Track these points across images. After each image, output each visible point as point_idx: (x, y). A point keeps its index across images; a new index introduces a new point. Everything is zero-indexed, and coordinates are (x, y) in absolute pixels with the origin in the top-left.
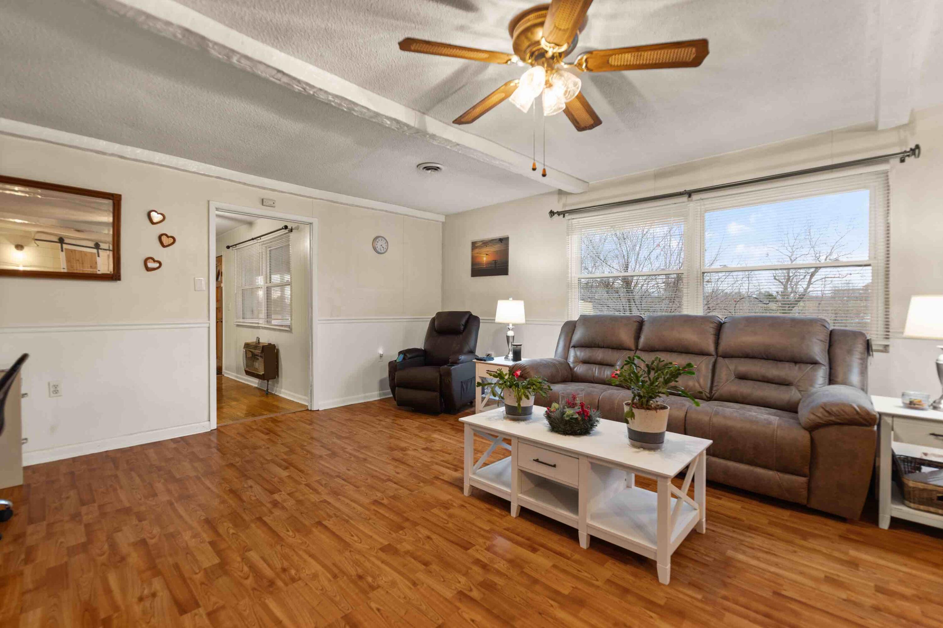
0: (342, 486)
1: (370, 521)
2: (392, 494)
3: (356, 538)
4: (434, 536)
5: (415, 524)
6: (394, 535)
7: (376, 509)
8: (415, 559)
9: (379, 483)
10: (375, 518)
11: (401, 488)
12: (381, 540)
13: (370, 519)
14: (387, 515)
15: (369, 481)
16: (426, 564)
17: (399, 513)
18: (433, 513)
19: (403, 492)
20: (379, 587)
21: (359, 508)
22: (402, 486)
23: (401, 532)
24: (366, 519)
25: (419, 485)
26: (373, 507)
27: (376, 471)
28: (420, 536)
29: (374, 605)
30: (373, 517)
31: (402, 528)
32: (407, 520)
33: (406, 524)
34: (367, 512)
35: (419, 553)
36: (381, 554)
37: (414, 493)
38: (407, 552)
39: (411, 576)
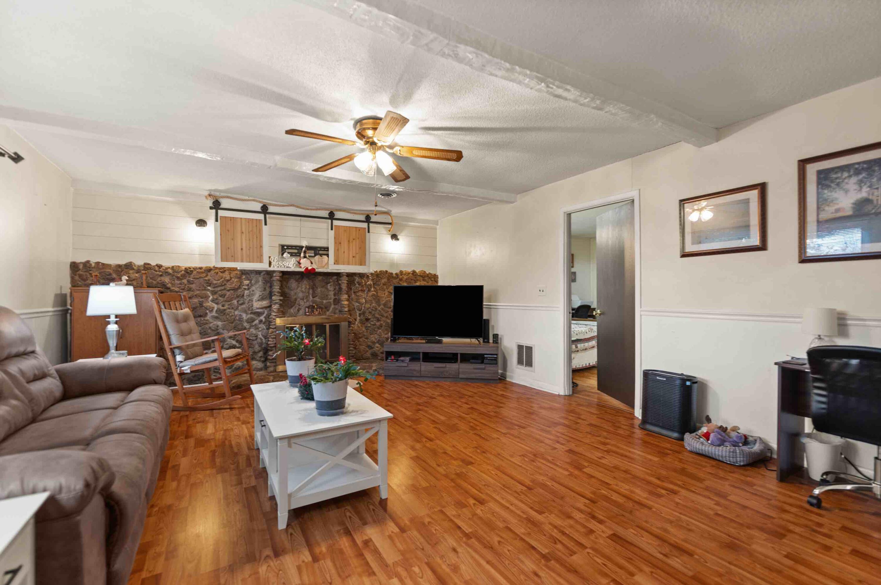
0: (529, 534)
1: (484, 483)
2: (464, 510)
3: (493, 472)
4: (435, 466)
5: (446, 476)
6: (464, 470)
7: (480, 494)
8: (451, 456)
9: (482, 533)
10: (480, 486)
11: (452, 518)
12: (474, 469)
13: (485, 485)
14: (469, 486)
15: (496, 539)
16: (445, 453)
17: (458, 487)
18: (427, 482)
19: (451, 511)
20: (473, 448)
21: (498, 498)
22: (451, 520)
23: (458, 472)
24: (488, 486)
25: (429, 520)
26: (483, 496)
27: (488, 562)
28: (444, 467)
29: (475, 442)
30: (483, 487)
31: (457, 474)
32: (452, 480)
33: (453, 476)
34: (489, 492)
35: (448, 458)
36: (473, 461)
37: (439, 508)
38: (455, 459)
39: (455, 449)
